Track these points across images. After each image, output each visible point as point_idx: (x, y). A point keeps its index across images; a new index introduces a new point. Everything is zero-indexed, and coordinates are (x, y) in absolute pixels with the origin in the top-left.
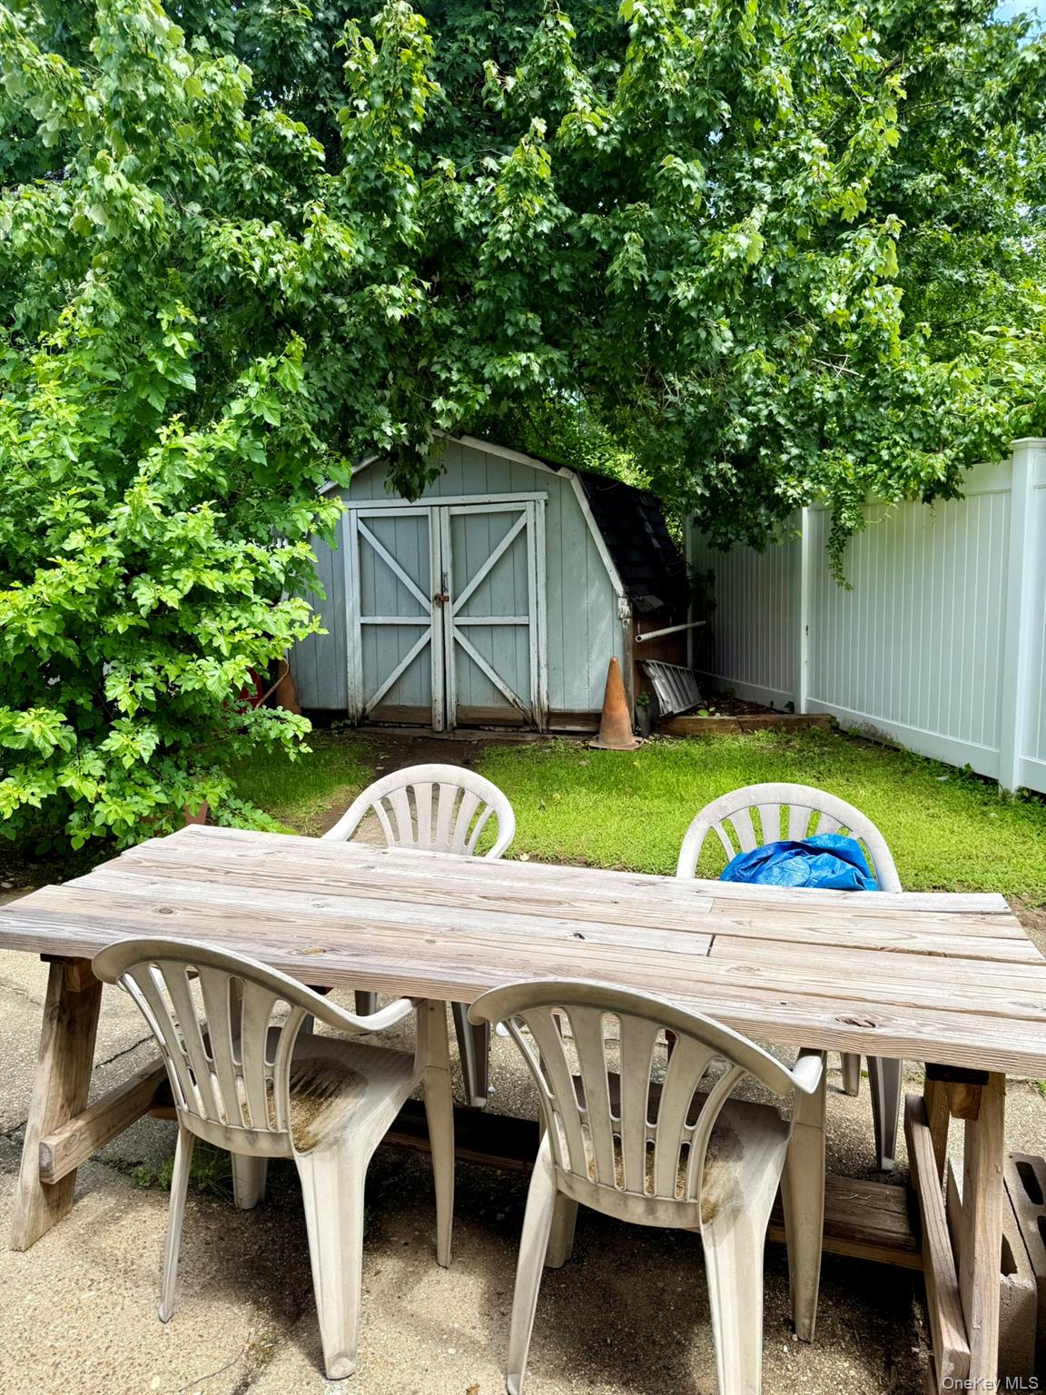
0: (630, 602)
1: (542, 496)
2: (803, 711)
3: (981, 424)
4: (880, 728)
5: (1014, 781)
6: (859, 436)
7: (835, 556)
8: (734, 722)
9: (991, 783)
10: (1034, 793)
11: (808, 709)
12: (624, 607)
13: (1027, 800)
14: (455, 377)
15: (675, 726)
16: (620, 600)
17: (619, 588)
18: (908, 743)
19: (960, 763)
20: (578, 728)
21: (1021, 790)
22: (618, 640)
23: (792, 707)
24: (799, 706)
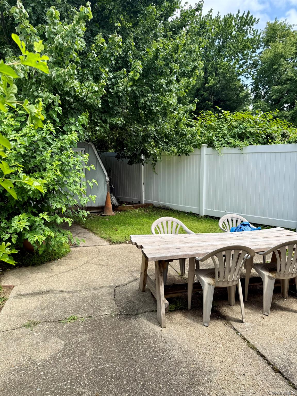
0: (109, 177)
1: (84, 149)
2: (143, 203)
3: (197, 141)
4: (166, 205)
5: (203, 213)
6: (174, 142)
7: (154, 167)
8: (132, 206)
9: (198, 215)
10: (207, 216)
11: (144, 202)
12: (108, 179)
13: (207, 217)
14: (99, 121)
15: (119, 209)
16: (107, 177)
17: (106, 174)
18: (174, 208)
19: (189, 211)
20: (96, 211)
21: (204, 215)
22: (106, 187)
23: (139, 202)
24: (142, 201)
